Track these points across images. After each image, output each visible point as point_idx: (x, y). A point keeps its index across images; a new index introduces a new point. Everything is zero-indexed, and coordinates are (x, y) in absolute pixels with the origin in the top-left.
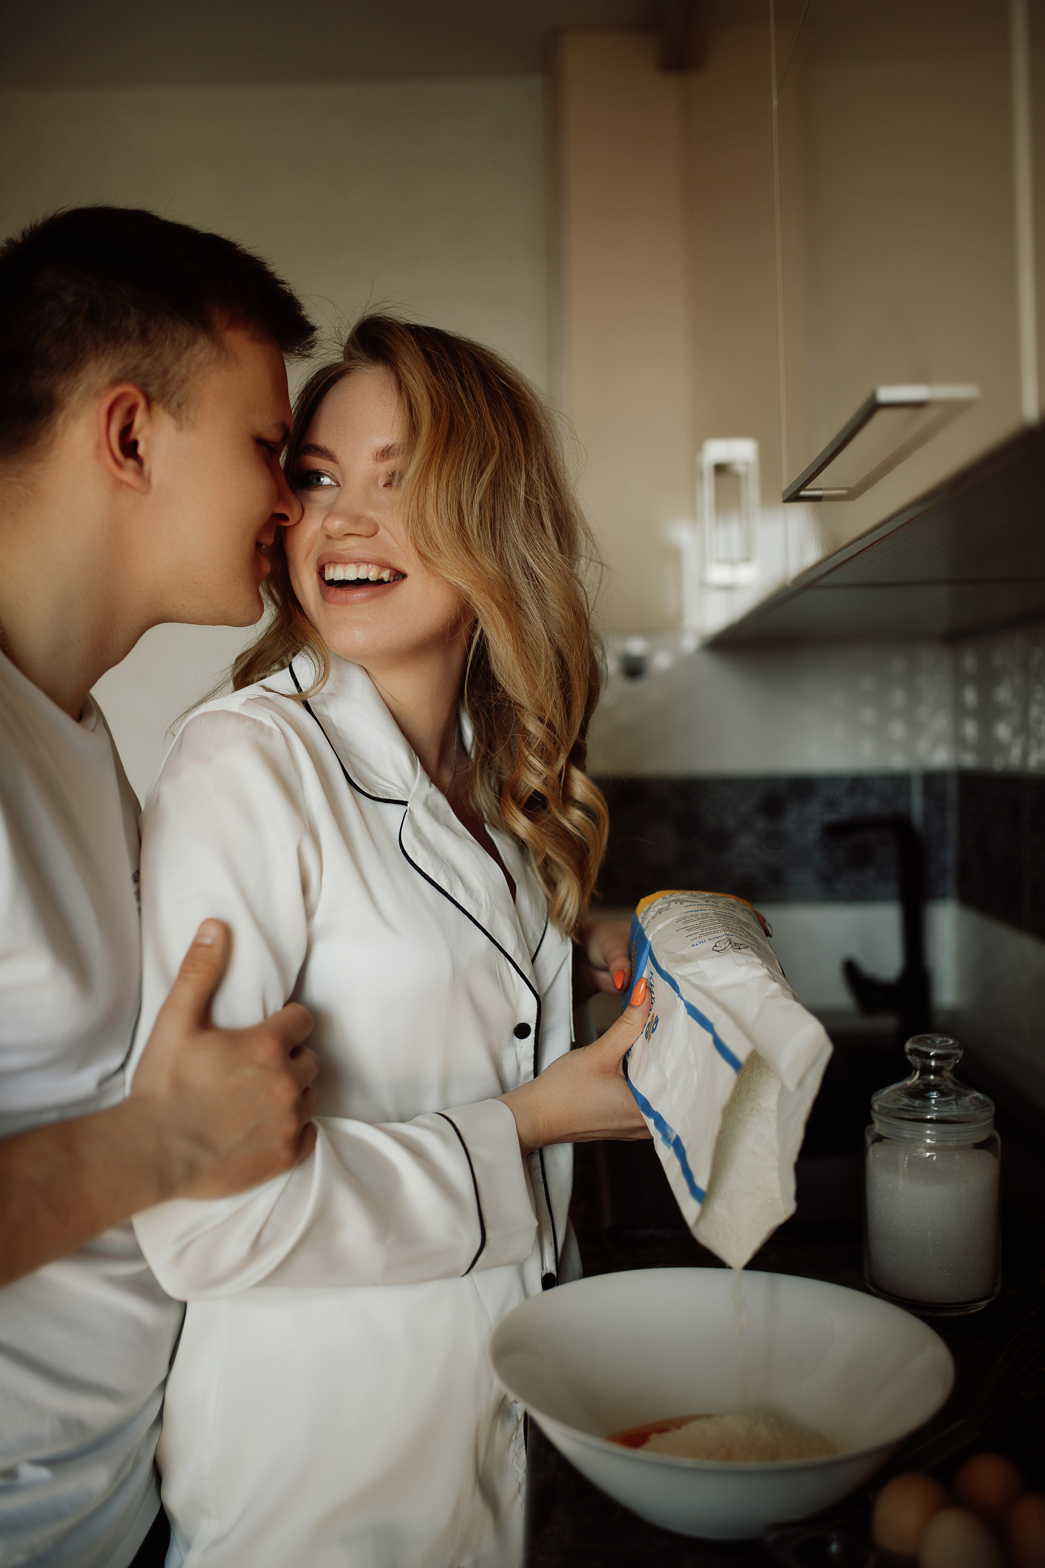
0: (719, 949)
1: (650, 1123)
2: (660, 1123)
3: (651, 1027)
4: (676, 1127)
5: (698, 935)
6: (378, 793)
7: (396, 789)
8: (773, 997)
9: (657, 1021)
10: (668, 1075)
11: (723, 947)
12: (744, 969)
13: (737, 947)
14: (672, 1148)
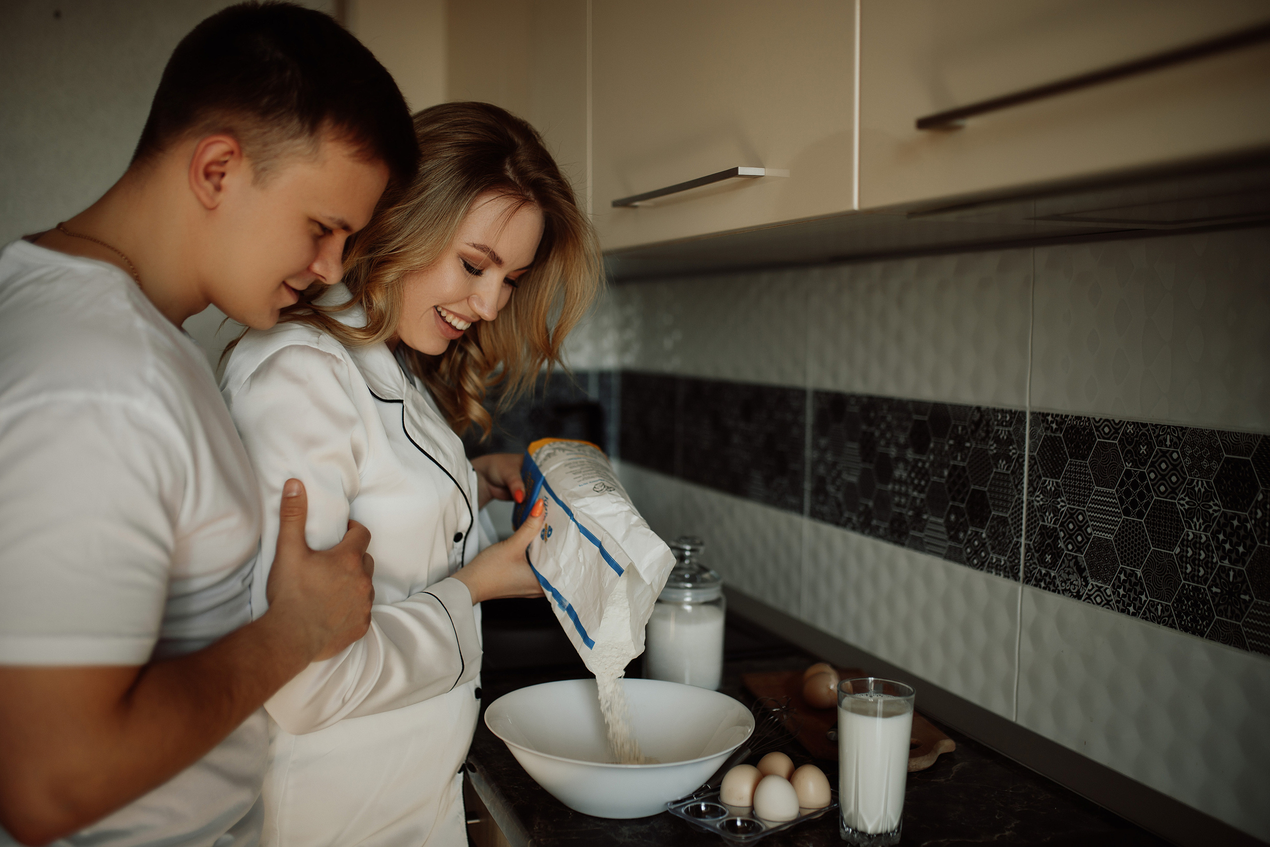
0: (598, 490)
1: (549, 595)
2: (556, 594)
3: (546, 533)
4: (569, 599)
5: (581, 478)
6: (386, 396)
7: (395, 392)
8: (636, 525)
9: (551, 530)
10: (561, 566)
11: (600, 489)
12: (616, 505)
13: (609, 489)
14: (566, 611)
